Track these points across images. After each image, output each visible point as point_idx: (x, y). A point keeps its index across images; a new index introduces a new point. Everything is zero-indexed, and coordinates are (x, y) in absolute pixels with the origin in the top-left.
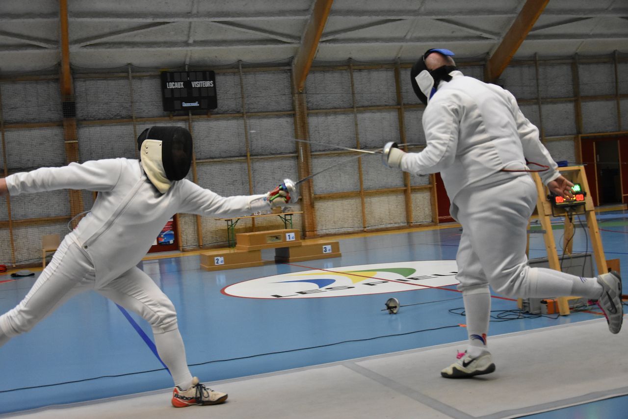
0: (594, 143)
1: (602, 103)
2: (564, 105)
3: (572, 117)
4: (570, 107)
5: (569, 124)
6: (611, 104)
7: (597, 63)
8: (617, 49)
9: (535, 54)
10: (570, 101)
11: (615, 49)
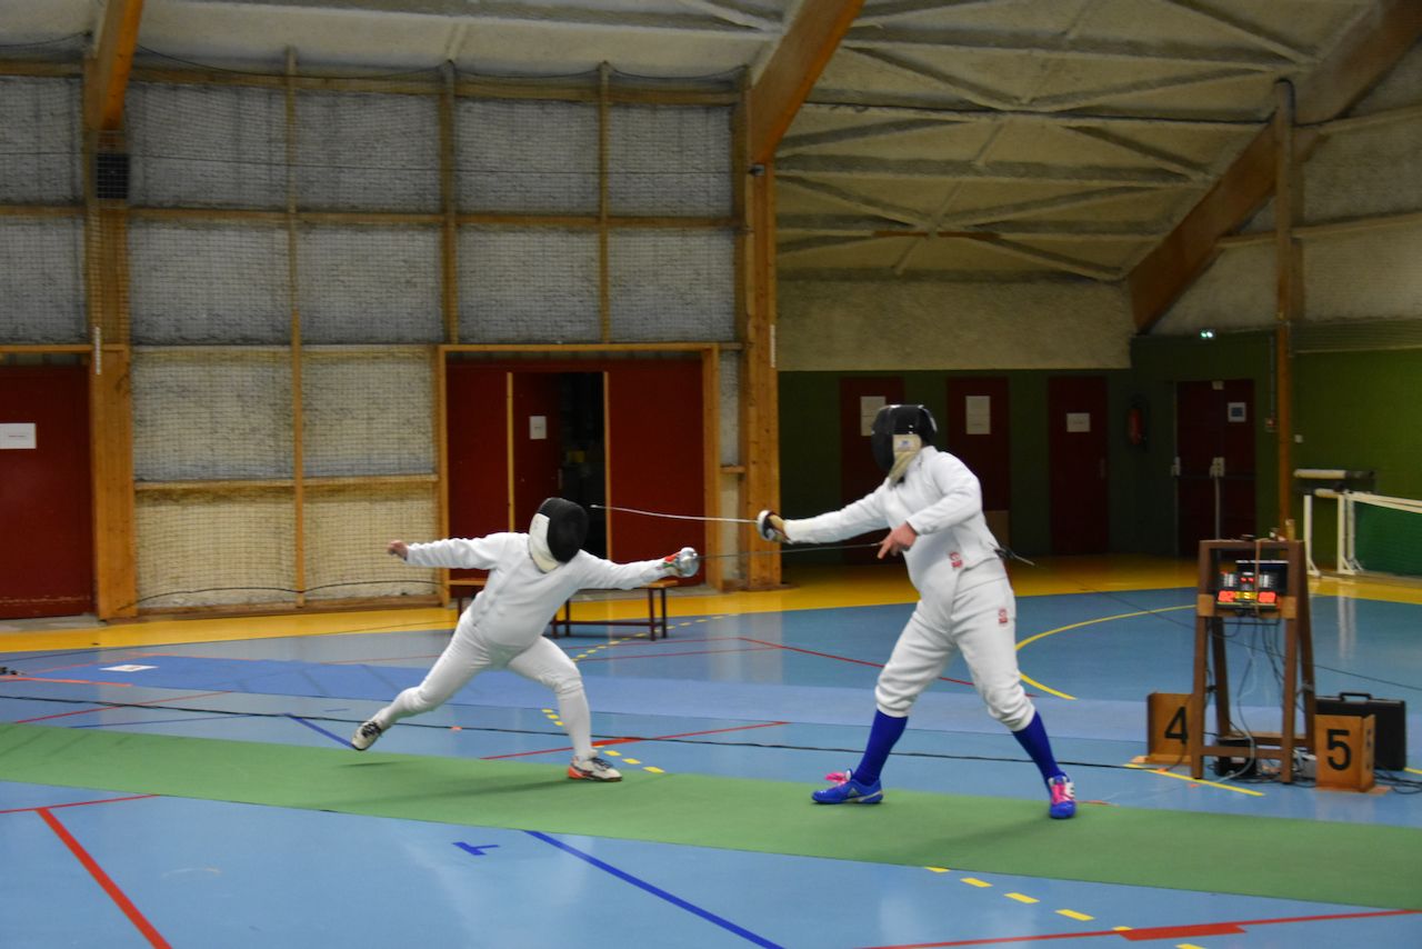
0: (510, 376)
1: (555, 241)
2: (403, 237)
3: (429, 281)
4: (422, 245)
5: (414, 304)
6: (585, 246)
7: (541, 102)
8: (609, 59)
9: (287, 51)
10: (426, 227)
11: (600, 59)
